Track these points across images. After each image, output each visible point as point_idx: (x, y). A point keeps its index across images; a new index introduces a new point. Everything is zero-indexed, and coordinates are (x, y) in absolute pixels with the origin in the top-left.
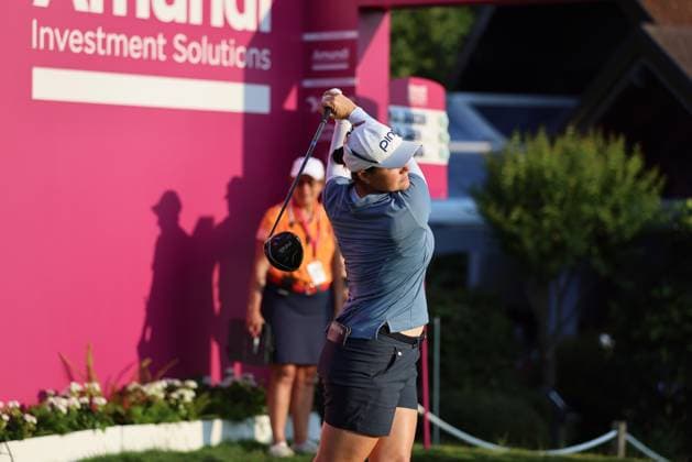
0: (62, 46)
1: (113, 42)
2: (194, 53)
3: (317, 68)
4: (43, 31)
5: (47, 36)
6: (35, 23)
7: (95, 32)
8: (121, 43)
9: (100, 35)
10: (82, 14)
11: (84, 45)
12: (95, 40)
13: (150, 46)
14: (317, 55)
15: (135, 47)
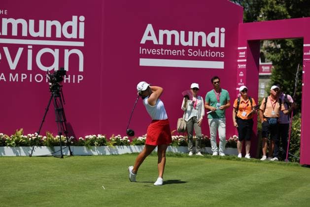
0: (149, 53)
1: (166, 51)
2: (195, 53)
3: (240, 57)
4: (143, 50)
5: (144, 51)
6: (140, 48)
7: (160, 49)
8: (169, 52)
9: (162, 50)
10: (156, 45)
11: (157, 52)
12: (160, 51)
13: (179, 52)
14: (240, 53)
15: (174, 52)
